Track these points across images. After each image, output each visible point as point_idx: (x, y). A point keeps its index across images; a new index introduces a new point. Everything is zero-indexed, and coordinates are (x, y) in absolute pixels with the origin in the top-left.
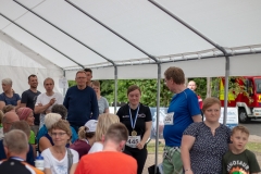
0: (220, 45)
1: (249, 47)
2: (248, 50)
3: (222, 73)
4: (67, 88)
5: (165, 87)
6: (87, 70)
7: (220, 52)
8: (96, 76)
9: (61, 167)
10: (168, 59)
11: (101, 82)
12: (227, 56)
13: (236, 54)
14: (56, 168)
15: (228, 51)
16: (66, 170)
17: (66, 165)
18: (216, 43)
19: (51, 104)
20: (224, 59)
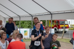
0: (50, 11)
1: (58, 12)
2: (57, 13)
3: (50, 19)
4: (6, 23)
5: (34, 23)
6: (12, 18)
7: (49, 13)
8: (14, 20)
9: (4, 45)
10: (35, 15)
11: (16, 21)
12: (51, 14)
13: (54, 14)
14: (2, 46)
15: (52, 13)
16: (5, 46)
17: (5, 45)
18: (48, 10)
19: (1, 28)
20: (51, 15)
